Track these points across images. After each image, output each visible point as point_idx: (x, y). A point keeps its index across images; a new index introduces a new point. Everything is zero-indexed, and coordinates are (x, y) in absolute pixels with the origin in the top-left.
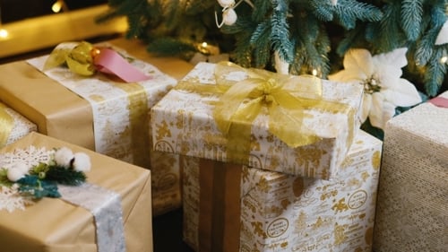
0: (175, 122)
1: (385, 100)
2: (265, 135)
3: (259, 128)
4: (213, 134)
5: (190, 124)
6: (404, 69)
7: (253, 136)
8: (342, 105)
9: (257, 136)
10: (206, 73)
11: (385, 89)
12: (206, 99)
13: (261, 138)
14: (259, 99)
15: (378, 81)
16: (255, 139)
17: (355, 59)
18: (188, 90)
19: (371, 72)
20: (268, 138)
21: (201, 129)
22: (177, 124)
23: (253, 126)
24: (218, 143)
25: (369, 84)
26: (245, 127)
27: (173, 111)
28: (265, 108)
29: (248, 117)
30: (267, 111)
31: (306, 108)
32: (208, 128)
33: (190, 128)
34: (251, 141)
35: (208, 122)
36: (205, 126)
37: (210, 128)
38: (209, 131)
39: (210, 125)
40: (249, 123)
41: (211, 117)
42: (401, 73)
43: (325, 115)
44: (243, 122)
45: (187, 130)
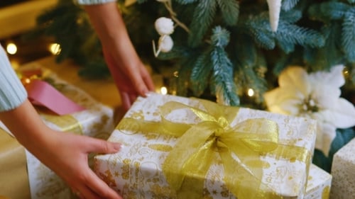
0: (120, 172)
1: (325, 122)
2: (220, 190)
3: (213, 182)
4: (162, 186)
5: (136, 174)
6: (342, 89)
7: (206, 190)
8: (298, 149)
9: (210, 189)
10: (150, 107)
11: (324, 109)
12: (152, 142)
13: (215, 192)
14: (210, 143)
15: (316, 101)
16: (207, 192)
17: (290, 77)
18: (133, 130)
19: (309, 91)
20: (222, 193)
21: (149, 180)
22: (123, 174)
23: (206, 180)
24: (166, 195)
25: (308, 104)
26: (197, 181)
27: (118, 161)
28: (217, 154)
29: (199, 168)
30: (219, 158)
31: (261, 154)
32: (156, 180)
33: (137, 179)
34: (203, 195)
35: (157, 174)
36: (154, 177)
37: (158, 180)
38: (158, 183)
39: (158, 177)
40: (201, 176)
41: (160, 169)
42: (339, 92)
43: (281, 162)
44: (196, 175)
45: (134, 181)
